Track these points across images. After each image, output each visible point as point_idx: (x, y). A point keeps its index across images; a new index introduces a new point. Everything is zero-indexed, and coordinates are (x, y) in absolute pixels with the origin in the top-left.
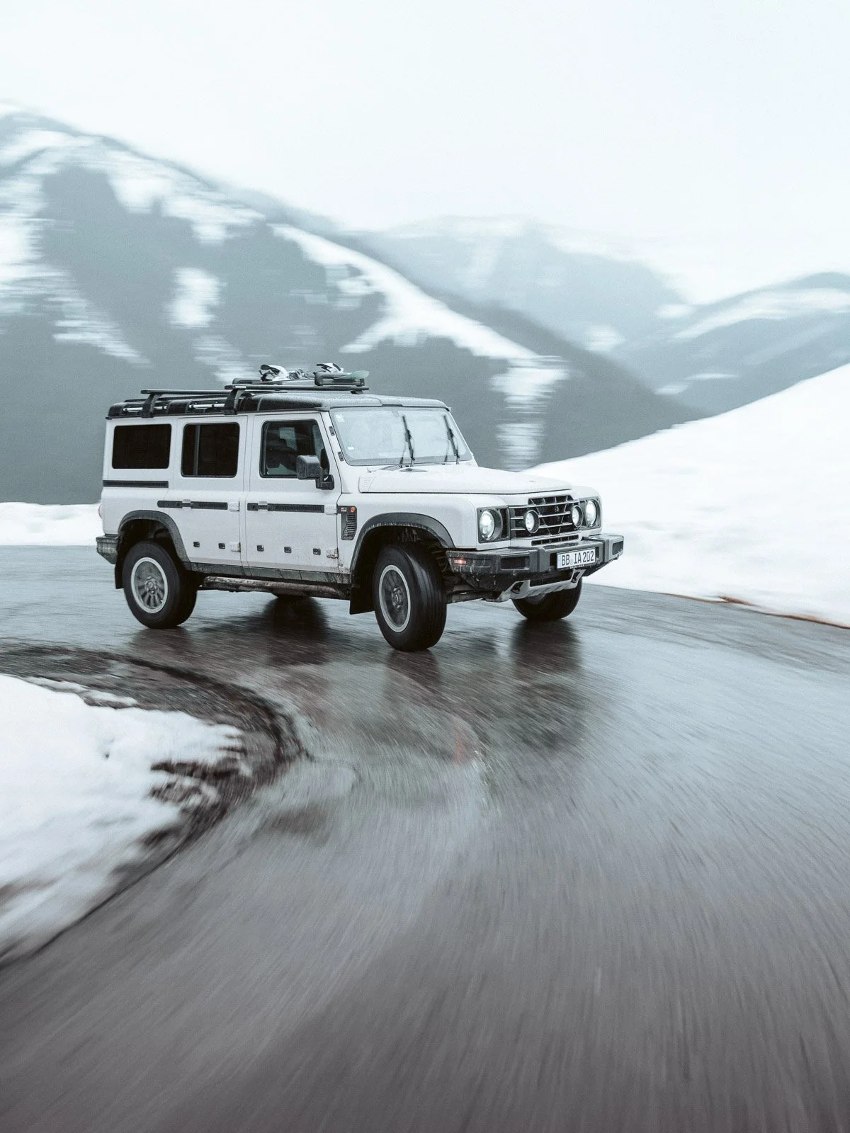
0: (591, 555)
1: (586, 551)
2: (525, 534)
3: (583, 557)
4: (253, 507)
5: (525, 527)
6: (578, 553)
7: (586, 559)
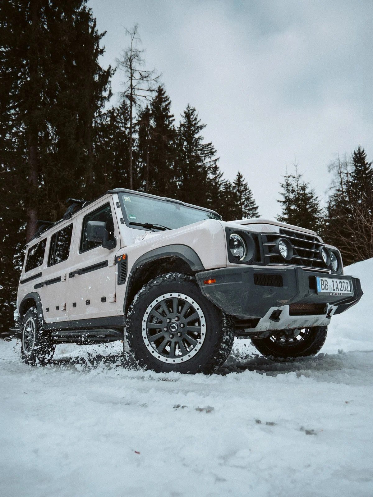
0: (346, 285)
1: (342, 281)
2: (279, 260)
3: (339, 286)
4: (72, 275)
5: (280, 254)
6: (335, 280)
7: (342, 289)
